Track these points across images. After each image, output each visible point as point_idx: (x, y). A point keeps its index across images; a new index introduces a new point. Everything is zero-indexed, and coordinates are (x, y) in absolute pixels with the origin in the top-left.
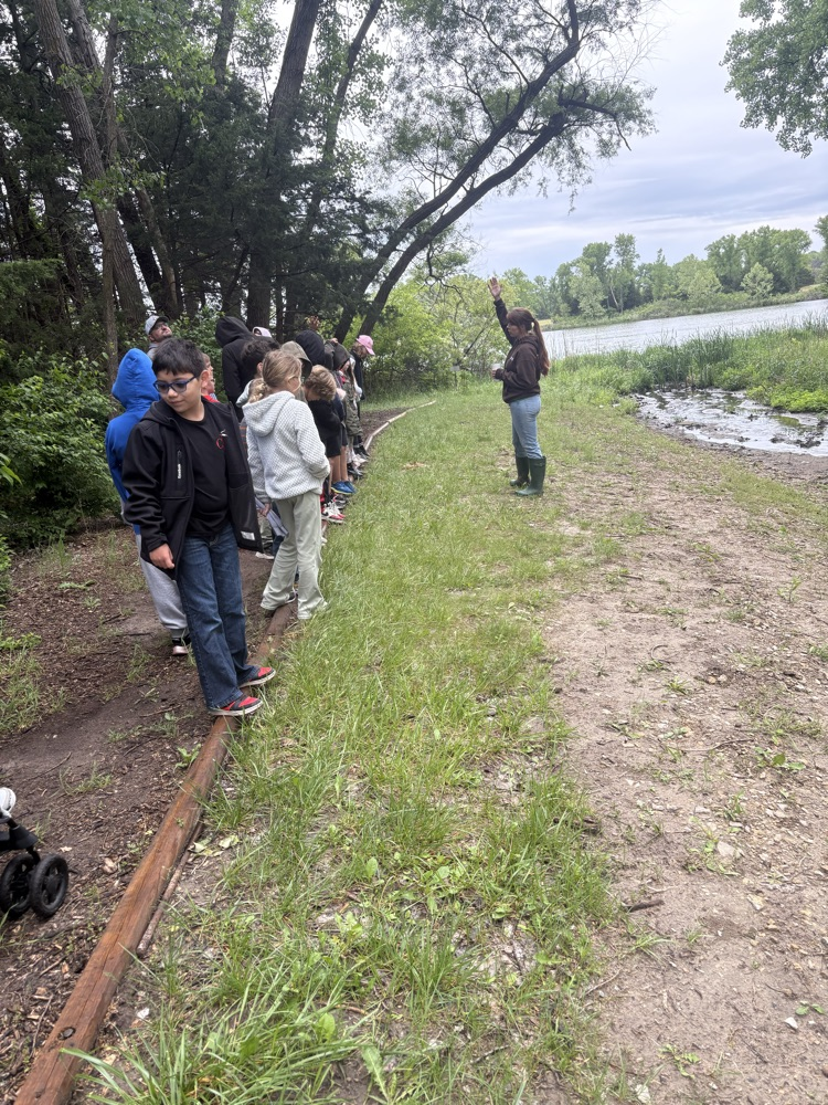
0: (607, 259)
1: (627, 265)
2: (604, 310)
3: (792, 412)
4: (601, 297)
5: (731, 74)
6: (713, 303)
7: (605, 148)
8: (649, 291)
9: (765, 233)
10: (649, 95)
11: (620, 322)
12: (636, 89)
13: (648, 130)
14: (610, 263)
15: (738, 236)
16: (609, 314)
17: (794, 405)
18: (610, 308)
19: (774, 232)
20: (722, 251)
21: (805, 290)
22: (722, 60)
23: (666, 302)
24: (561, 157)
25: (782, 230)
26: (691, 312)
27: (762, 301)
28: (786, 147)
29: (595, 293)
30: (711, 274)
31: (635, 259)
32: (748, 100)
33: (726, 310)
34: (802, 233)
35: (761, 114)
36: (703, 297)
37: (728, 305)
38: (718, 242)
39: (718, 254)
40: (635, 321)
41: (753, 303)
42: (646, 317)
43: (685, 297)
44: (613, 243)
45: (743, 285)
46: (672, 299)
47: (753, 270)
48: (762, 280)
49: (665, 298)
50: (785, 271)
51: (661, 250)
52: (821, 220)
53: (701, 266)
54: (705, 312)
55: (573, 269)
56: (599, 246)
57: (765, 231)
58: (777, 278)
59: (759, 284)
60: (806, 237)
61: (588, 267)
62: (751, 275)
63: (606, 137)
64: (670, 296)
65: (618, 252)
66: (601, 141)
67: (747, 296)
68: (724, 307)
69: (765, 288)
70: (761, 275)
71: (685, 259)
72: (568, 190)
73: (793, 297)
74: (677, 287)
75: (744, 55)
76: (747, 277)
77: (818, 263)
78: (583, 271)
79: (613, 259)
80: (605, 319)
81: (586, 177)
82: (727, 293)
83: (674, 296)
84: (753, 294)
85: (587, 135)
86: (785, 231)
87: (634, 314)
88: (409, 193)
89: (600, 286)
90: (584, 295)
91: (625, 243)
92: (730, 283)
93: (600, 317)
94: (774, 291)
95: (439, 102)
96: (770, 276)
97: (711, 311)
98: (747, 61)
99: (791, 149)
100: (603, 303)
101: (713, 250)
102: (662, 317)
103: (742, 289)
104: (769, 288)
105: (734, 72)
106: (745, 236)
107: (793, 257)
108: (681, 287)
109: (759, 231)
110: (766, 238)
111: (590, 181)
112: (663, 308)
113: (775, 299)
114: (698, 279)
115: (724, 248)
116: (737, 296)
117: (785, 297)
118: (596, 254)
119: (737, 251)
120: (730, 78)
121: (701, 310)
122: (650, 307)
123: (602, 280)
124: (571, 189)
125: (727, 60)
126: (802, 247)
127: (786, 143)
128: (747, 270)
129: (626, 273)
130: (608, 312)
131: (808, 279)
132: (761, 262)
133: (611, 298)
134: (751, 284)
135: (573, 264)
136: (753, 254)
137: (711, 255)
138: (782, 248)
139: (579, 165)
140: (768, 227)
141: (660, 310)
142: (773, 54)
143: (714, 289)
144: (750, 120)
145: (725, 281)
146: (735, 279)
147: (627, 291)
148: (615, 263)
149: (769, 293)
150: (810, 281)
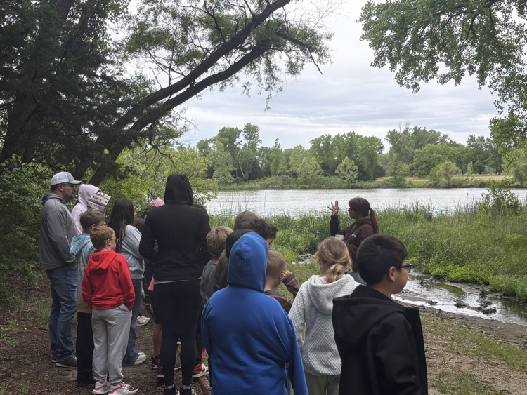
0: (237, 140)
1: (252, 146)
2: (234, 179)
3: (452, 282)
4: (232, 169)
5: (363, 29)
6: (316, 182)
7: (293, 69)
8: (268, 168)
9: (352, 136)
10: (329, 37)
11: (246, 189)
12: (320, 32)
13: (325, 61)
14: (239, 143)
15: (333, 136)
16: (238, 182)
17: (452, 276)
18: (238, 178)
19: (358, 136)
20: (322, 145)
21: (380, 180)
22: (359, 19)
23: (280, 177)
24: (258, 69)
25: (364, 136)
26: (299, 187)
27: (351, 185)
28: (402, 84)
29: (227, 165)
30: (314, 161)
31: (258, 143)
32: (376, 49)
33: (325, 188)
34: (377, 140)
35: (385, 59)
36: (308, 177)
37: (327, 185)
38: (320, 139)
39: (319, 147)
40: (257, 189)
41: (344, 185)
42: (265, 187)
43: (295, 175)
44: (242, 129)
45: (336, 171)
46: (285, 176)
47: (344, 162)
48: (351, 170)
49: (280, 175)
50: (366, 165)
51: (277, 140)
52: (390, 132)
53: (305, 154)
54: (309, 188)
55: (211, 145)
56: (232, 130)
57: (352, 135)
58: (361, 170)
59: (348, 173)
60: (380, 143)
61: (223, 145)
62: (342, 165)
63: (294, 61)
64: (284, 173)
65: (245, 136)
66: (290, 62)
67: (339, 180)
68: (324, 186)
69: (353, 175)
70: (349, 166)
71: (295, 148)
72: (265, 94)
73: (372, 184)
74: (289, 167)
75: (374, 18)
76: (340, 167)
77: (386, 162)
78: (218, 147)
79: (242, 141)
80: (235, 186)
81: (278, 86)
82: (325, 176)
83: (287, 174)
84: (344, 179)
85: (280, 57)
86: (366, 137)
87: (258, 185)
88: (139, 77)
89: (231, 160)
90: (218, 166)
91: (251, 130)
92: (328, 169)
93: (230, 184)
94: (359, 179)
95: (174, 16)
96: (356, 167)
97: (314, 188)
98: (375, 23)
99: (405, 86)
100: (233, 173)
101: (316, 143)
102: (278, 189)
103: (337, 174)
104: (355, 176)
105: (366, 28)
106: (338, 137)
107: (372, 156)
108: (292, 168)
109: (348, 134)
110: (352, 140)
111: (281, 90)
112: (279, 182)
113: (359, 185)
114: (305, 163)
115: (323, 143)
116: (333, 179)
117: (367, 183)
118: (228, 136)
119: (332, 147)
120: (363, 32)
121: (306, 186)
122: (268, 180)
123: (233, 156)
124: (267, 93)
125: (361, 20)
126: (378, 150)
127: (401, 81)
128: (339, 162)
129: (252, 153)
130: (236, 180)
131: (381, 173)
132: (349, 156)
133: (239, 170)
134: (343, 172)
135: (211, 141)
136: (343, 150)
137: (313, 147)
138: (363, 149)
139: (273, 77)
140: (354, 133)
141: (276, 183)
142: (393, 21)
143: (317, 172)
144: (378, 62)
145: (324, 166)
146: (331, 167)
147: (251, 166)
148: (243, 144)
149: (355, 179)
150: (382, 174)
